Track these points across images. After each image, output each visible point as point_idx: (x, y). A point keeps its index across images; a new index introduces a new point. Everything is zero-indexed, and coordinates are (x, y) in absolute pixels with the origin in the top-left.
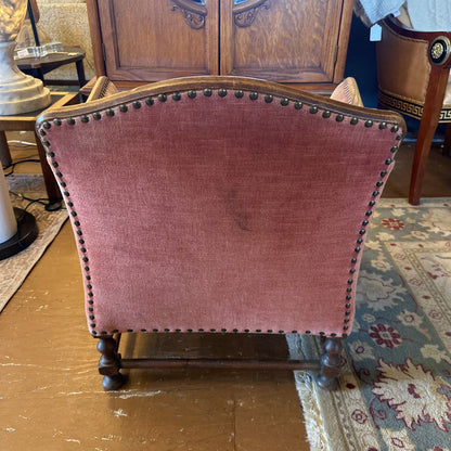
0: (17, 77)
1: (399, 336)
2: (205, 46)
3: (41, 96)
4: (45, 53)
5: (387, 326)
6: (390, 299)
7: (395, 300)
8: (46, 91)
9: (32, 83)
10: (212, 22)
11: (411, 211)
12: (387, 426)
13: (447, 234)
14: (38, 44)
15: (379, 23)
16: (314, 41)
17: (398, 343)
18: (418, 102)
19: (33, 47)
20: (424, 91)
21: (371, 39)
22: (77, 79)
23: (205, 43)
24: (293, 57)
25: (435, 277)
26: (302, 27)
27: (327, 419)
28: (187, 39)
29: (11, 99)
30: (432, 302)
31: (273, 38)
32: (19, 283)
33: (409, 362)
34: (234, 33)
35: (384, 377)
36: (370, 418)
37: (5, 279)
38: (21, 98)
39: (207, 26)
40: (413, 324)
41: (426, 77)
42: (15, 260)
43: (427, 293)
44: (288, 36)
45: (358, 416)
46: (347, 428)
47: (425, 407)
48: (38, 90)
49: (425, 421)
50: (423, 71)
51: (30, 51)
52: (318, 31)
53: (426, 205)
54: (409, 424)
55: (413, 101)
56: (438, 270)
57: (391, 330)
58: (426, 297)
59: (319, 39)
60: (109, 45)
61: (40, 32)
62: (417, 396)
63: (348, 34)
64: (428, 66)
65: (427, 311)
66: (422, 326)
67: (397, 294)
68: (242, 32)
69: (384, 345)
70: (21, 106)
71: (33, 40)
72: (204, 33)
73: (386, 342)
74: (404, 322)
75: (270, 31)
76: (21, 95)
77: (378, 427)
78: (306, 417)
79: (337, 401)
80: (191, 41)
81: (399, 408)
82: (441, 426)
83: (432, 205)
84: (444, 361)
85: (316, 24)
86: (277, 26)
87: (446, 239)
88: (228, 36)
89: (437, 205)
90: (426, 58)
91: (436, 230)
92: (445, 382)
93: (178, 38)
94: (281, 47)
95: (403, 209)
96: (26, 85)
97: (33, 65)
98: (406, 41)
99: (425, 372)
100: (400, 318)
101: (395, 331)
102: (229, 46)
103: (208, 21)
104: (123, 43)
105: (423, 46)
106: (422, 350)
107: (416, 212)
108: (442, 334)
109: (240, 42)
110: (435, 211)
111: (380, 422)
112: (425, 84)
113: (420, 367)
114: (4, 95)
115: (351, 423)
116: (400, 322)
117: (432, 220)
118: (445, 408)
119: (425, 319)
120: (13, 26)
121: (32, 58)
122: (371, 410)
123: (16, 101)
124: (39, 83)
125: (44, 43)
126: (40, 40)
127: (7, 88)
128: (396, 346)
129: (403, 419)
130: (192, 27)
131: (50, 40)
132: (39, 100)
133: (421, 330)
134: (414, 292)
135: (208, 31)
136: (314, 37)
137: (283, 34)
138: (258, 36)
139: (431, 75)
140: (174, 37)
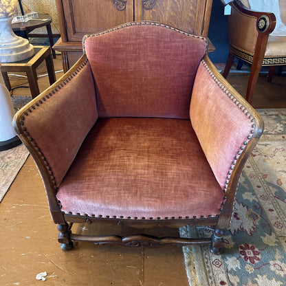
0: (14, 39)
3: (29, 50)
4: (27, 19)
8: (32, 47)
9: (23, 42)
10: (129, 7)
14: (23, 14)
15: (230, 4)
16: (190, 17)
18: (251, 54)
19: (20, 16)
20: (254, 47)
21: (225, 14)
22: (47, 33)
23: (126, 19)
24: (177, 27)
25: (254, 156)
26: (183, 9)
27: (191, 230)
28: (115, 17)
29: (11, 53)
30: (251, 169)
31: (166, 17)
32: (24, 161)
33: (236, 201)
34: (143, 13)
37: (16, 159)
38: (17, 52)
39: (127, 9)
41: (256, 39)
44: (175, 15)
45: (207, 229)
46: (201, 234)
47: (242, 224)
48: (27, 46)
49: (241, 231)
50: (254, 35)
51: (18, 18)
52: (192, 11)
54: (233, 233)
55: (248, 53)
56: (257, 151)
58: (249, 167)
59: (193, 16)
60: (69, 20)
61: (23, 6)
62: (238, 219)
63: (210, 14)
64: (257, 33)
65: (248, 175)
66: (244, 182)
68: (147, 12)
70: (17, 57)
71: (20, 11)
72: (125, 13)
75: (164, 11)
76: (17, 50)
78: (180, 230)
80: (117, 17)
84: (254, 201)
85: (191, 8)
86: (168, 8)
88: (139, 15)
89: (261, 113)
90: (255, 28)
92: (253, 212)
93: (109, 16)
94: (171, 21)
96: (20, 44)
97: (22, 28)
98: (245, 16)
99: (244, 207)
103: (127, 6)
104: (77, 19)
105: (254, 20)
106: (243, 195)
108: (255, 187)
112: (255, 43)
113: (241, 204)
114: (7, 50)
118: (252, 225)
119: (247, 179)
120: (11, 8)
121: (19, 23)
123: (14, 54)
124: (26, 42)
125: (26, 13)
126: (24, 11)
127: (9, 46)
129: (230, 230)
130: (118, 10)
131: (30, 11)
132: (28, 53)
133: (244, 185)
135: (127, 12)
136: (190, 15)
137: (172, 13)
138: (157, 14)
139: (258, 38)
140: (107, 15)
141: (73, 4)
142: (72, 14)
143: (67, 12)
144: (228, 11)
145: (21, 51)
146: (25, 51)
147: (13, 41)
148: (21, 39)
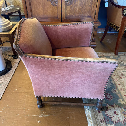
0: (3, 20)
1: (112, 97)
2: (57, 11)
3: (10, 25)
4: (9, 9)
5: (109, 94)
6: (110, 85)
7: (111, 86)
8: (11, 23)
9: (7, 21)
11: (115, 57)
12: (109, 124)
13: (125, 64)
14: (7, 7)
16: (89, 9)
17: (112, 99)
18: (119, 26)
19: (6, 7)
20: (120, 23)
21: (105, 6)
23: (57, 10)
24: (83, 14)
27: (93, 122)
28: (52, 9)
29: (1, 27)
30: (121, 86)
31: (77, 9)
32: (8, 82)
33: (114, 104)
34: (66, 7)
35: (108, 109)
36: (104, 121)
37: (4, 81)
38: (4, 27)
39: (58, 5)
40: (116, 93)
41: (121, 19)
42: (6, 75)
43: (119, 83)
44: (82, 8)
45: (101, 121)
46: (99, 124)
47: (119, 117)
48: (9, 24)
49: (119, 122)
50: (120, 17)
51: (4, 8)
52: (90, 6)
53: (119, 55)
55: (117, 26)
56: (123, 76)
57: (110, 95)
58: (119, 84)
59: (91, 8)
60: (29, 11)
61: (7, 2)
63: (99, 7)
64: (122, 16)
65: (119, 89)
66: (118, 93)
67: (112, 84)
68: (68, 7)
69: (108, 100)
71: (5, 5)
73: (109, 98)
74: (113, 92)
75: (76, 6)
76: (4, 26)
77: (106, 124)
78: (88, 121)
79: (96, 116)
80: (53, 9)
81: (112, 118)
82: (123, 123)
83: (121, 55)
84: (124, 104)
85: (90, 4)
86: (78, 5)
87: (125, 66)
88: (64, 8)
89: (123, 55)
90: (121, 14)
91: (122, 63)
92: (124, 110)
93: (49, 9)
94: (80, 11)
95: (113, 56)
96: (5, 22)
97: (6, 13)
98: (116, 8)
99: (119, 107)
100: (112, 91)
101: (111, 95)
102: (64, 11)
103: (58, 4)
104: (33, 10)
105: (121, 10)
106: (118, 100)
107: (117, 57)
108: (123, 96)
109: (68, 9)
110: (122, 57)
111: (107, 122)
112: (121, 21)
113: (117, 106)
115: (100, 123)
116: (112, 92)
117: (121, 59)
119: (119, 91)
121: (5, 11)
122: (105, 119)
123: (3, 28)
124: (9, 21)
125: (8, 6)
126: (7, 5)
128: (111, 100)
129: (113, 121)
130: (53, 6)
131: (10, 5)
133: (118, 95)
134: (116, 83)
135: (58, 7)
136: (89, 8)
137: (80, 7)
138: (73, 8)
139: (122, 19)
140: (48, 9)
141: (31, 3)
142: (31, 8)
143: (28, 7)
144: (107, 5)
145: (6, 26)
146: (8, 26)
147: (2, 21)
148: (6, 20)
